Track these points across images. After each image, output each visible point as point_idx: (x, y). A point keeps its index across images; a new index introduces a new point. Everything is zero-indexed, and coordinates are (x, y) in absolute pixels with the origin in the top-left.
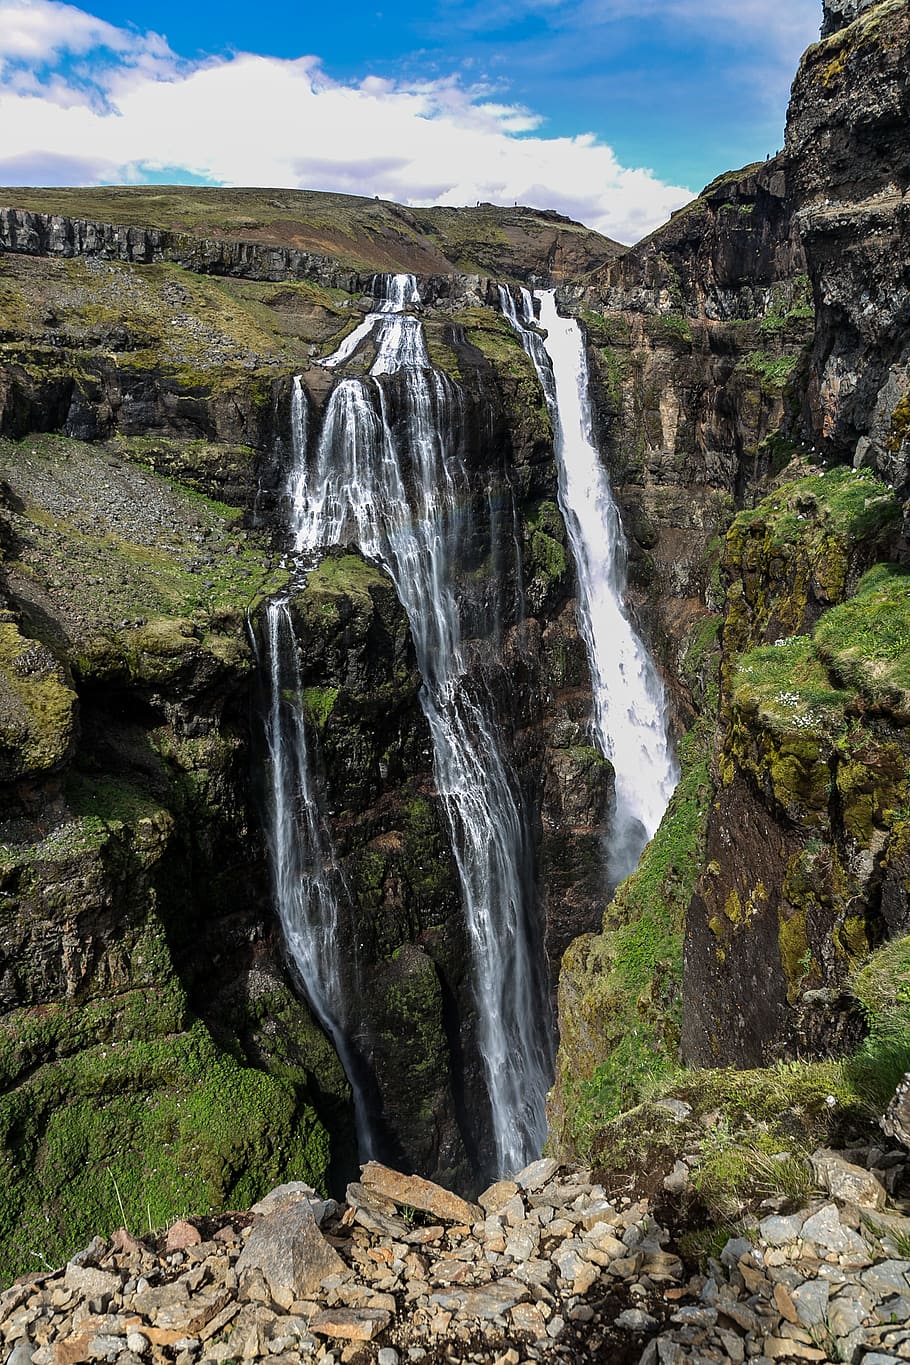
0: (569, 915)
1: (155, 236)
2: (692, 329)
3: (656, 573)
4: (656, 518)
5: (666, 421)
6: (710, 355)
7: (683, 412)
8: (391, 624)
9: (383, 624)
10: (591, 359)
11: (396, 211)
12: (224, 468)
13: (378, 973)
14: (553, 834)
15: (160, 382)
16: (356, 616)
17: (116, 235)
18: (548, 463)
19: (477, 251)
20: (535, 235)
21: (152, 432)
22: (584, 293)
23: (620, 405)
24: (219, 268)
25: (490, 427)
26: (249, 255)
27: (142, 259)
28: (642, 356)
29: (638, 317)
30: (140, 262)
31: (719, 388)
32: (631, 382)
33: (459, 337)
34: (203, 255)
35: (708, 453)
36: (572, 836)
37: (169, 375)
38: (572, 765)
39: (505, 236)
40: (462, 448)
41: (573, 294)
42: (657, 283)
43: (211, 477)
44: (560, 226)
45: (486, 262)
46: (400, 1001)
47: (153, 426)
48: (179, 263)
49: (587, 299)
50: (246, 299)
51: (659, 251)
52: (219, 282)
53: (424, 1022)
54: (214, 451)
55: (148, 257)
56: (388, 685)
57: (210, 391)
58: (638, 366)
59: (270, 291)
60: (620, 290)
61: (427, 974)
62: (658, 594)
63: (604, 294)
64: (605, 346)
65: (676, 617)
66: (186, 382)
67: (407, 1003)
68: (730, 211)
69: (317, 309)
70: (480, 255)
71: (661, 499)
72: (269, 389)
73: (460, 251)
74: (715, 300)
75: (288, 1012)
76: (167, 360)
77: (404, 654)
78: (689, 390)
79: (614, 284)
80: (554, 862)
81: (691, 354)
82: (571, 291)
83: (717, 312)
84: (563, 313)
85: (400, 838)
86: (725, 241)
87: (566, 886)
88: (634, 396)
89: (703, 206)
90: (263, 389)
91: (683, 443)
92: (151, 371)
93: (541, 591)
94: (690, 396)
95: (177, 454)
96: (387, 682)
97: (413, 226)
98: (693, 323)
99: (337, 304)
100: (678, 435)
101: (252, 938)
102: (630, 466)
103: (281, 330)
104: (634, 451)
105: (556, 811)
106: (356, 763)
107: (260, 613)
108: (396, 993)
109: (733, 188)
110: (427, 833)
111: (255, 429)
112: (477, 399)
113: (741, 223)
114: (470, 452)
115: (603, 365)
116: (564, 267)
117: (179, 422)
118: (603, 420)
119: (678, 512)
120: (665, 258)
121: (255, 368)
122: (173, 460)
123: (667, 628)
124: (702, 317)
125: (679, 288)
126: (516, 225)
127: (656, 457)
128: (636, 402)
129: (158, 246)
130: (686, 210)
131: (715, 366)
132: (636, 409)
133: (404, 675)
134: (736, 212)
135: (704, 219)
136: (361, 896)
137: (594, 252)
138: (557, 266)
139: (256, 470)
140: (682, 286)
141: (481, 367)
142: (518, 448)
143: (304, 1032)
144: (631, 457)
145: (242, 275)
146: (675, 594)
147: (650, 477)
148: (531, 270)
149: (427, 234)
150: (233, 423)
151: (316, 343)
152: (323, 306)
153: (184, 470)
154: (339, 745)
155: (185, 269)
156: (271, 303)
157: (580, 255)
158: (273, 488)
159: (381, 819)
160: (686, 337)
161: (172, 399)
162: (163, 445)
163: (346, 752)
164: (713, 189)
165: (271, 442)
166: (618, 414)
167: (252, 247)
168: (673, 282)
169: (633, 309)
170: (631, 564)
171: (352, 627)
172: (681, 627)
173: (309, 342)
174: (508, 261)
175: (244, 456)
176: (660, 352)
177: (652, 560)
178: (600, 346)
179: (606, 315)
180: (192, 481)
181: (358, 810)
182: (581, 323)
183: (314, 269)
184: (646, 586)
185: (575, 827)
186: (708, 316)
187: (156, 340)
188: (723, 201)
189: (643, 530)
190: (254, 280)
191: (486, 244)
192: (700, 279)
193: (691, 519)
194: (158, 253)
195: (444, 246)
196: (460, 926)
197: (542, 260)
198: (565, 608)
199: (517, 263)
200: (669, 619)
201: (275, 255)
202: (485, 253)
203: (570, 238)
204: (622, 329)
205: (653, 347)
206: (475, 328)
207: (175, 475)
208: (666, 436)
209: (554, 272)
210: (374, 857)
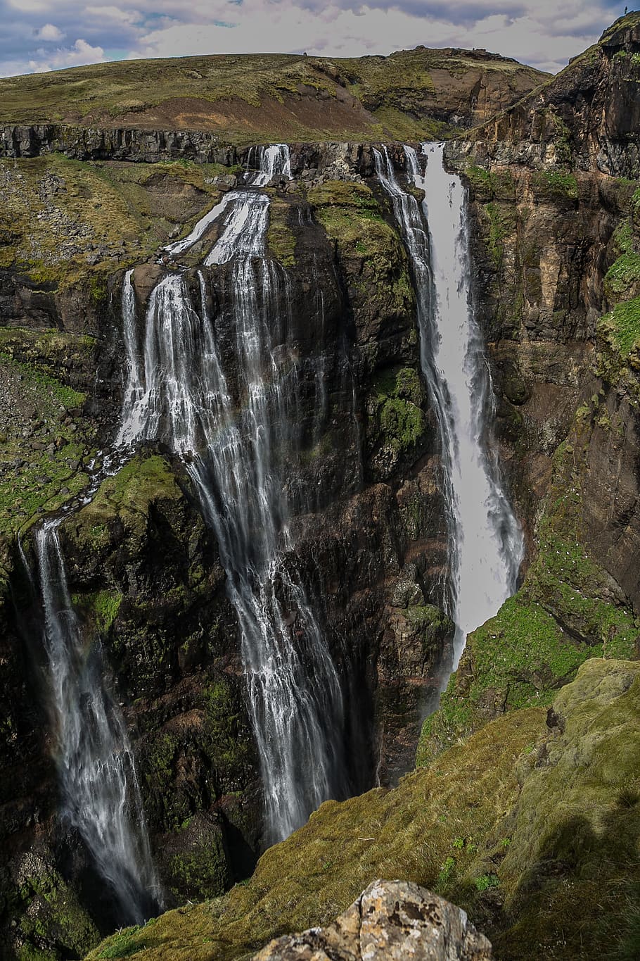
0: (399, 753)
1: (41, 132)
2: (579, 184)
3: (524, 430)
4: (531, 374)
5: (545, 279)
6: (598, 209)
7: (564, 269)
8: (181, 531)
9: (172, 532)
10: (472, 214)
11: (319, 67)
12: (69, 357)
13: (165, 841)
14: (387, 684)
15: (16, 277)
16: (128, 537)
17: (3, 134)
18: (404, 333)
19: (400, 97)
20: (460, 76)
21: (13, 323)
22: (471, 148)
23: (501, 262)
24: (102, 154)
25: (320, 314)
26: (128, 139)
27: (28, 153)
28: (527, 211)
29: (523, 172)
30: (27, 156)
31: (602, 247)
32: (513, 238)
33: (305, 217)
34: (85, 144)
35: (591, 308)
36: (406, 686)
37: (24, 270)
38: (407, 625)
39: (431, 80)
40: (291, 336)
41: (460, 149)
42: (544, 136)
43: (58, 364)
44: (485, 65)
45: (408, 106)
46: (184, 869)
47: (13, 317)
48: (65, 153)
49: (474, 154)
50: (124, 182)
51: (549, 103)
52: (101, 166)
53: (206, 887)
54: (58, 341)
55: (35, 149)
56: (178, 589)
57: (57, 286)
58: (520, 221)
59: (145, 172)
60: (507, 144)
61: (210, 847)
62: (526, 450)
63: (490, 149)
64: (489, 201)
65: (540, 475)
66: (38, 277)
67: (190, 871)
68: (623, 59)
69: (187, 188)
70: (403, 100)
71: (535, 355)
72: (105, 283)
73: (381, 99)
74: (606, 152)
75: (54, 894)
76: (23, 257)
77: (199, 556)
78: (573, 247)
79: (501, 137)
80: (388, 706)
81: (577, 209)
82: (459, 146)
83: (607, 165)
84: (449, 168)
85: (201, 716)
86: (617, 93)
87: (399, 726)
88: (516, 252)
89: (597, 54)
90: (101, 283)
91: (563, 300)
92: (8, 269)
93: (390, 458)
94: (574, 252)
95: (32, 343)
96: (176, 587)
97: (336, 79)
98: (582, 176)
99: (208, 181)
100: (558, 292)
101: (28, 823)
102: (507, 322)
103: (151, 211)
104: (512, 307)
105: (392, 662)
106: (147, 658)
107: (30, 536)
108: (179, 863)
109: (628, 33)
110: (225, 715)
111: (95, 321)
112: (306, 287)
113: (632, 73)
114: (300, 339)
115: (485, 221)
116: (487, 105)
117: (35, 313)
118: (481, 278)
119: (553, 369)
120: (553, 111)
121: (96, 262)
122: (29, 349)
123: (531, 484)
124: (592, 169)
125: (568, 141)
126: (442, 68)
127: (534, 314)
128: (517, 258)
129: (44, 140)
130: (580, 59)
131: (602, 222)
132: (517, 266)
133: (199, 575)
134: (628, 61)
135: (597, 69)
136: (148, 777)
137: (519, 89)
138: (479, 105)
139: (96, 360)
140: (571, 139)
141: (320, 250)
142: (361, 327)
143: (67, 914)
144: (508, 314)
145: (123, 158)
146: (541, 451)
147: (525, 333)
148: (453, 111)
149: (352, 84)
150: (77, 315)
151: (179, 222)
152: (192, 185)
153: (39, 357)
154: (128, 644)
155: (70, 158)
156: (146, 184)
157: (504, 92)
158: (107, 378)
159: (180, 702)
160: (571, 193)
161: (26, 293)
162: (21, 335)
163: (136, 649)
164: (609, 35)
165: (109, 331)
166: (498, 271)
167: (130, 132)
168: (561, 135)
169: (521, 163)
170: (499, 420)
171: (124, 547)
172: (543, 486)
173: (173, 222)
174: (431, 104)
175: (85, 346)
176: (542, 208)
177: (521, 416)
178: (484, 202)
179: (493, 170)
180: (46, 367)
181: (151, 698)
182: (465, 181)
183: (191, 147)
184: (513, 441)
185: (411, 677)
186: (599, 169)
187: (19, 236)
188: (618, 48)
189: (512, 389)
190: (134, 161)
191: (410, 89)
192: (593, 130)
193: (567, 376)
194: (45, 145)
195: (365, 96)
196: (260, 793)
197: (464, 100)
198: (427, 465)
199: (439, 105)
200: (533, 475)
201: (150, 138)
202: (408, 97)
203: (494, 77)
204: (507, 184)
205: (536, 203)
206: (328, 204)
207: (31, 362)
208: (545, 294)
209: (476, 111)
210: (167, 739)
